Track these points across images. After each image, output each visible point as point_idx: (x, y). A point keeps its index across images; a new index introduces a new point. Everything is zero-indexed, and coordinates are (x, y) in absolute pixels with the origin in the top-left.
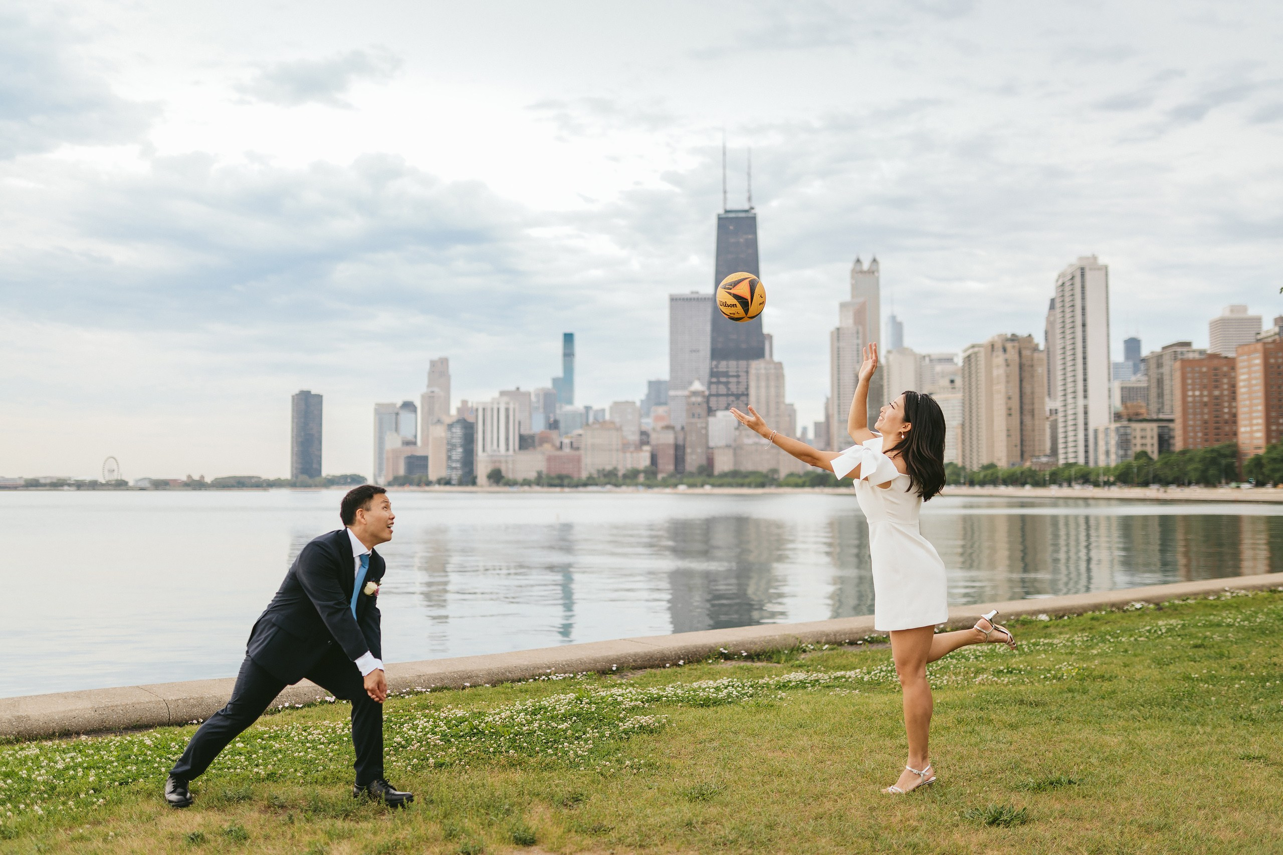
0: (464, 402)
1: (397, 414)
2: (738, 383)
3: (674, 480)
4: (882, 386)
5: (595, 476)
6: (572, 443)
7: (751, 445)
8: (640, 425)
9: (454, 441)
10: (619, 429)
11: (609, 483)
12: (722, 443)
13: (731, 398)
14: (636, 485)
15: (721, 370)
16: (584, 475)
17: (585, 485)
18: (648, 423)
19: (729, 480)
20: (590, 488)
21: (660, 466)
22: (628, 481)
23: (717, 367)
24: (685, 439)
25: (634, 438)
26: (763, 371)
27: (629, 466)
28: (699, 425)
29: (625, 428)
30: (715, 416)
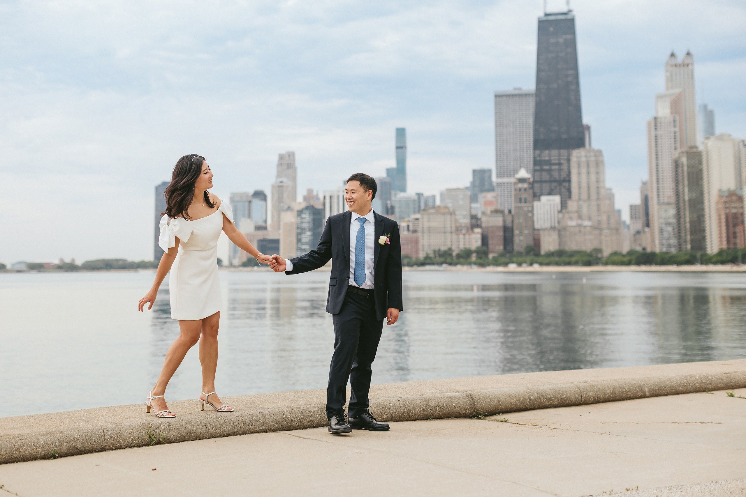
0: (310, 191)
1: (250, 202)
2: (560, 170)
3: (503, 260)
4: (701, 170)
5: (432, 255)
6: (408, 226)
7: (575, 226)
8: (471, 208)
9: (304, 225)
10: (452, 213)
11: (445, 263)
12: (547, 225)
13: (554, 185)
14: (470, 264)
15: (543, 158)
16: (421, 256)
17: (423, 264)
18: (478, 208)
19: (557, 259)
20: (428, 267)
21: (491, 247)
22: (462, 260)
23: (540, 155)
24: (513, 222)
25: (465, 221)
26: (583, 159)
27: (462, 247)
28: (526, 209)
29: (457, 213)
30: (539, 200)
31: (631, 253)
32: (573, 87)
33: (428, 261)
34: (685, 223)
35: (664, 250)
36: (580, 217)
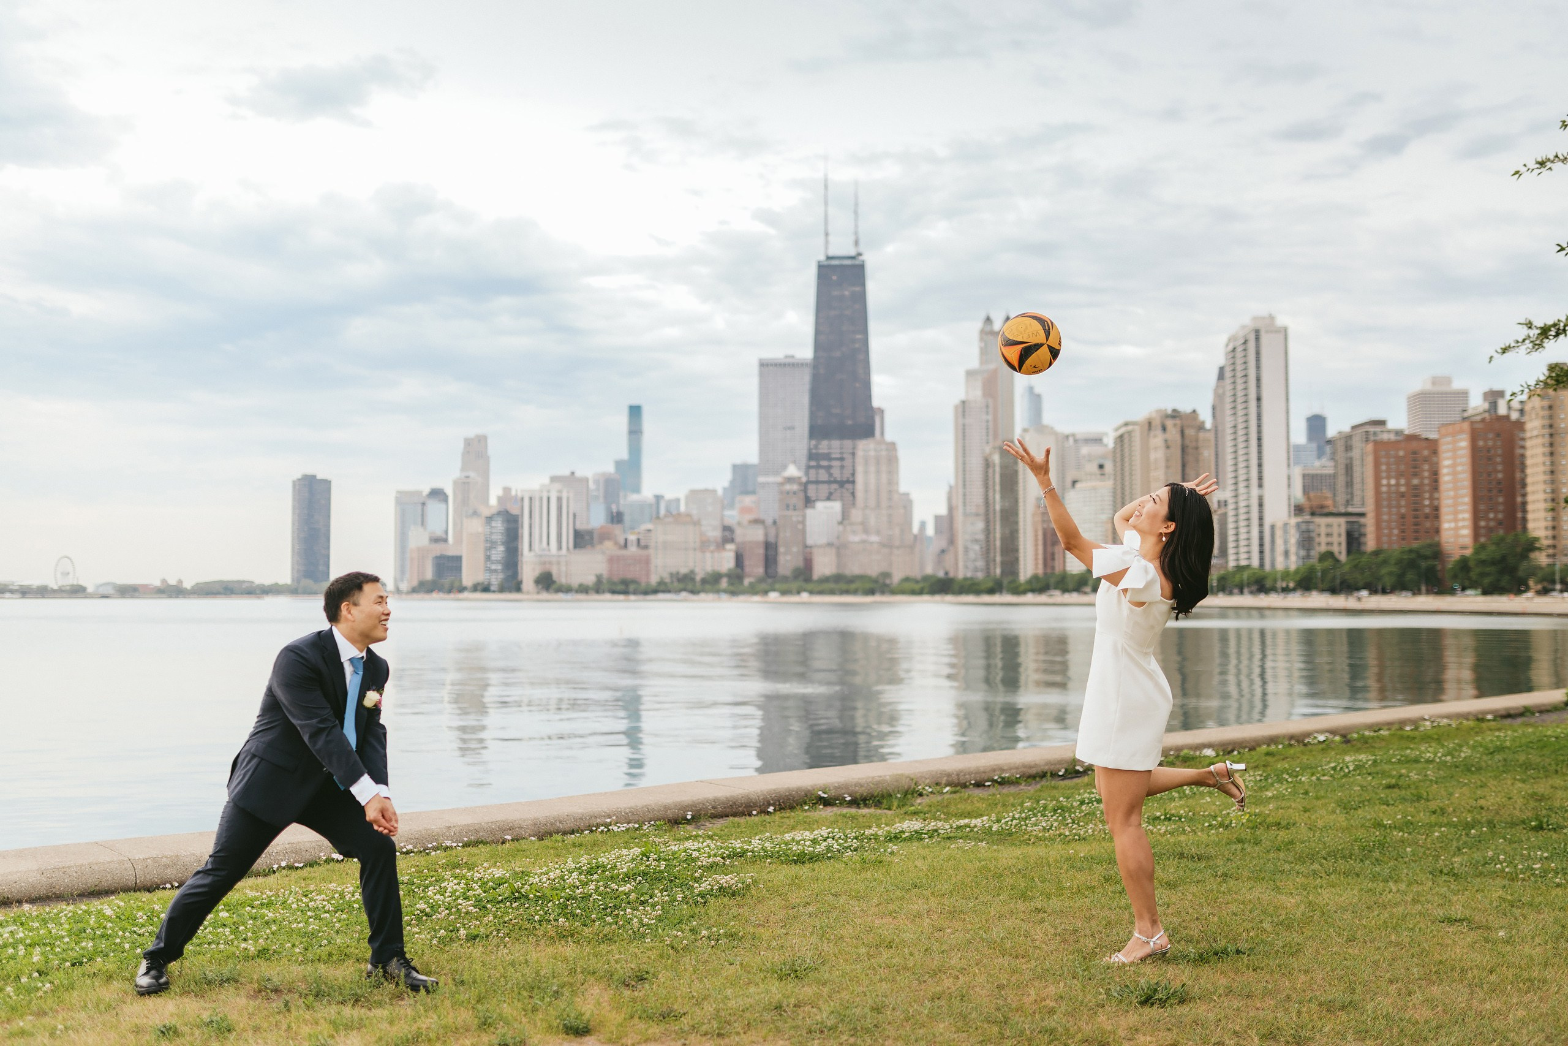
0: (507, 490)
1: (424, 504)
2: (842, 467)
3: (763, 586)
5: (668, 580)
6: (639, 540)
7: (858, 543)
8: (722, 518)
9: (494, 537)
10: (697, 523)
11: (684, 590)
12: (823, 540)
13: (834, 486)
14: (718, 591)
15: (821, 451)
16: (654, 580)
17: (655, 591)
18: (732, 516)
19: (832, 586)
20: (661, 596)
21: (747, 570)
22: (708, 587)
23: (816, 447)
24: (777, 536)
25: (716, 534)
26: (872, 453)
27: (709, 569)
28: (794, 519)
29: (704, 522)
30: (814, 507)
31: (926, 578)
32: (861, 357)
33: (662, 588)
34: (995, 540)
35: (969, 575)
36: (866, 531)
